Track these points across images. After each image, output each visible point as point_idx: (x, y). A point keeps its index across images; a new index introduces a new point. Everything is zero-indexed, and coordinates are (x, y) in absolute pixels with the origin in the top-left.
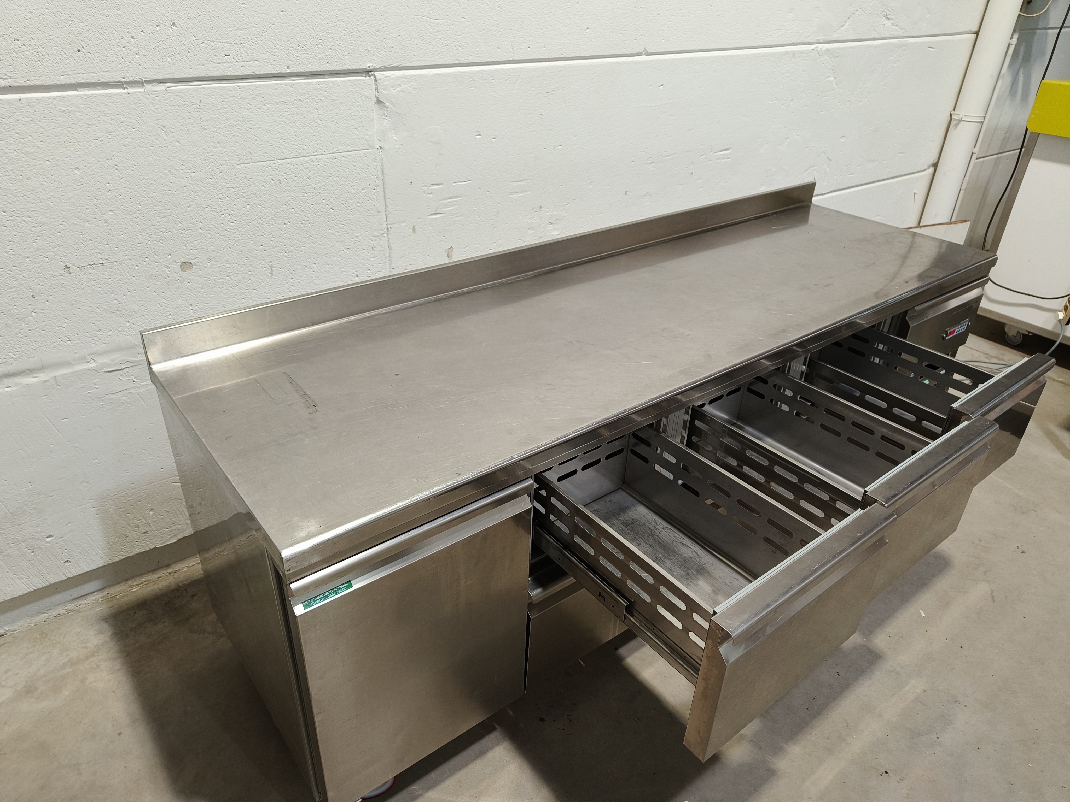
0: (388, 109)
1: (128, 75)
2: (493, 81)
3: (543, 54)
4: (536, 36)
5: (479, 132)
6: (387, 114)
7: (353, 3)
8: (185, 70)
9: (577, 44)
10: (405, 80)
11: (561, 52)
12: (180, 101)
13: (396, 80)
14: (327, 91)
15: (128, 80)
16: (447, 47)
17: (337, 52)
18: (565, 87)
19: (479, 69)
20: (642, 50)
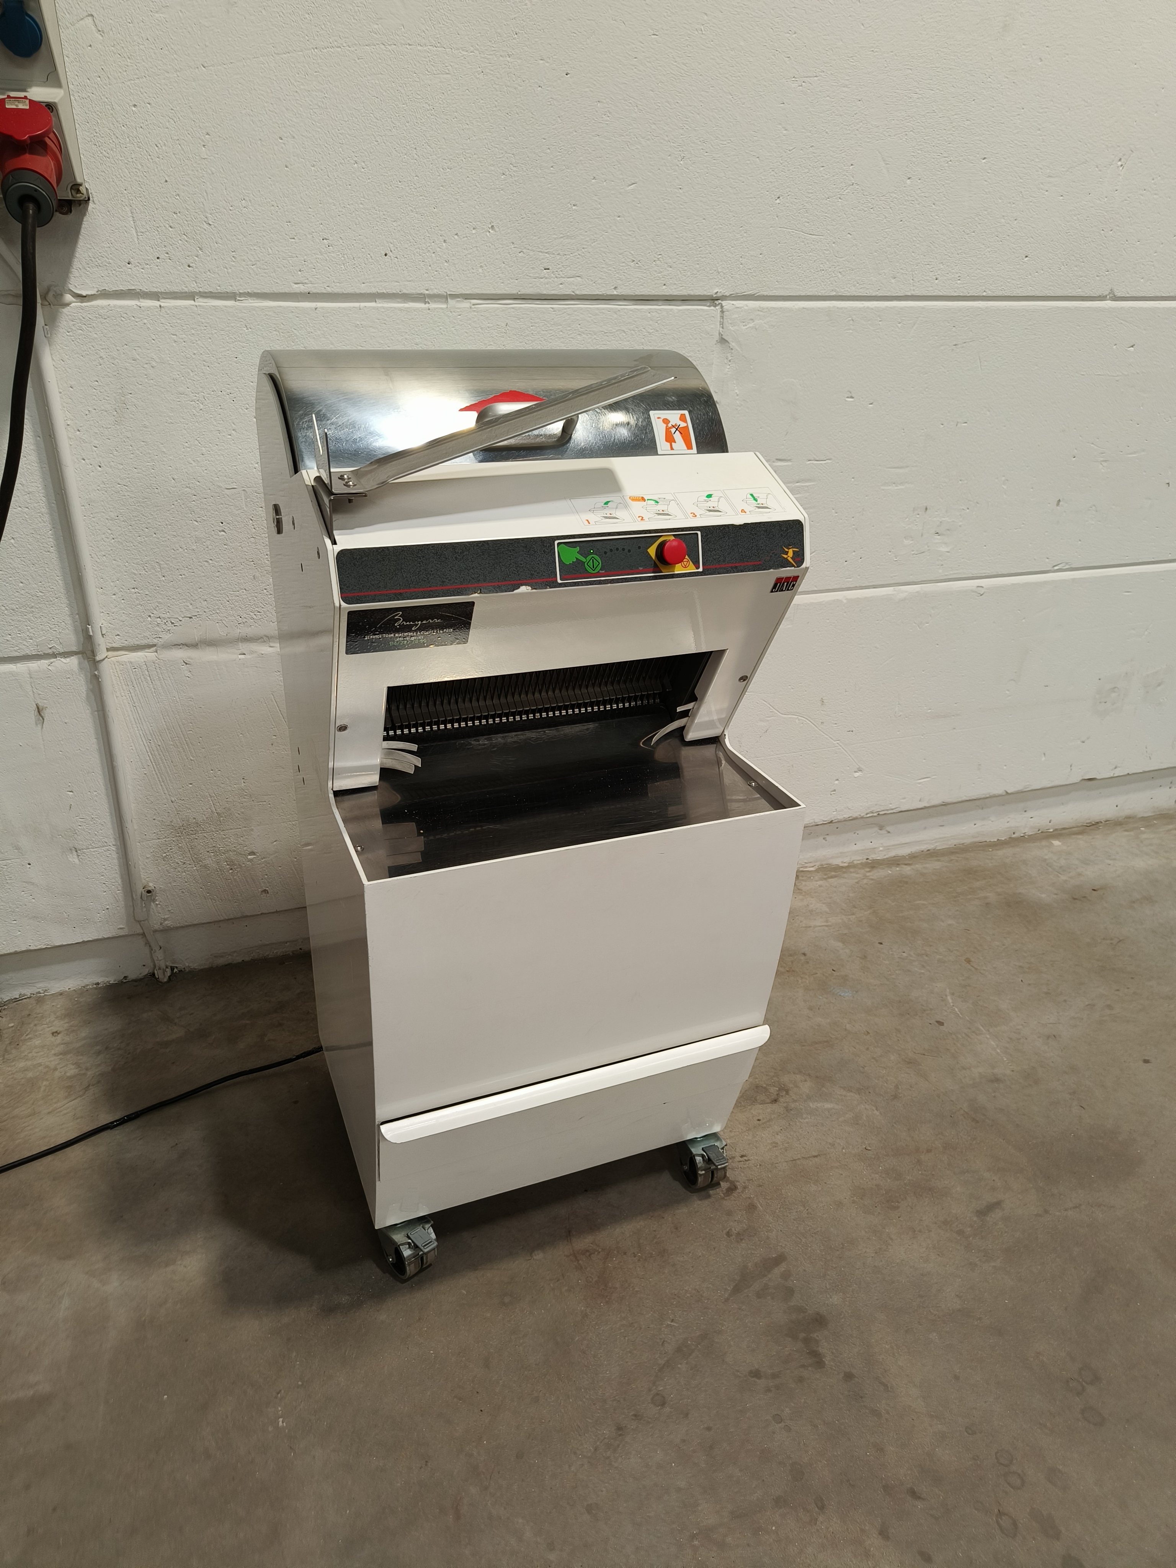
0: (733, 351)
1: (432, 287)
2: (880, 323)
3: (956, 290)
4: (949, 264)
5: (851, 392)
6: (730, 358)
7: (707, 209)
8: (496, 284)
9: (1009, 279)
10: (761, 313)
11: (984, 288)
12: (484, 323)
13: (750, 313)
14: (659, 322)
15: (431, 293)
16: (823, 272)
17: (678, 271)
18: (982, 339)
19: (862, 306)
20: (1107, 293)
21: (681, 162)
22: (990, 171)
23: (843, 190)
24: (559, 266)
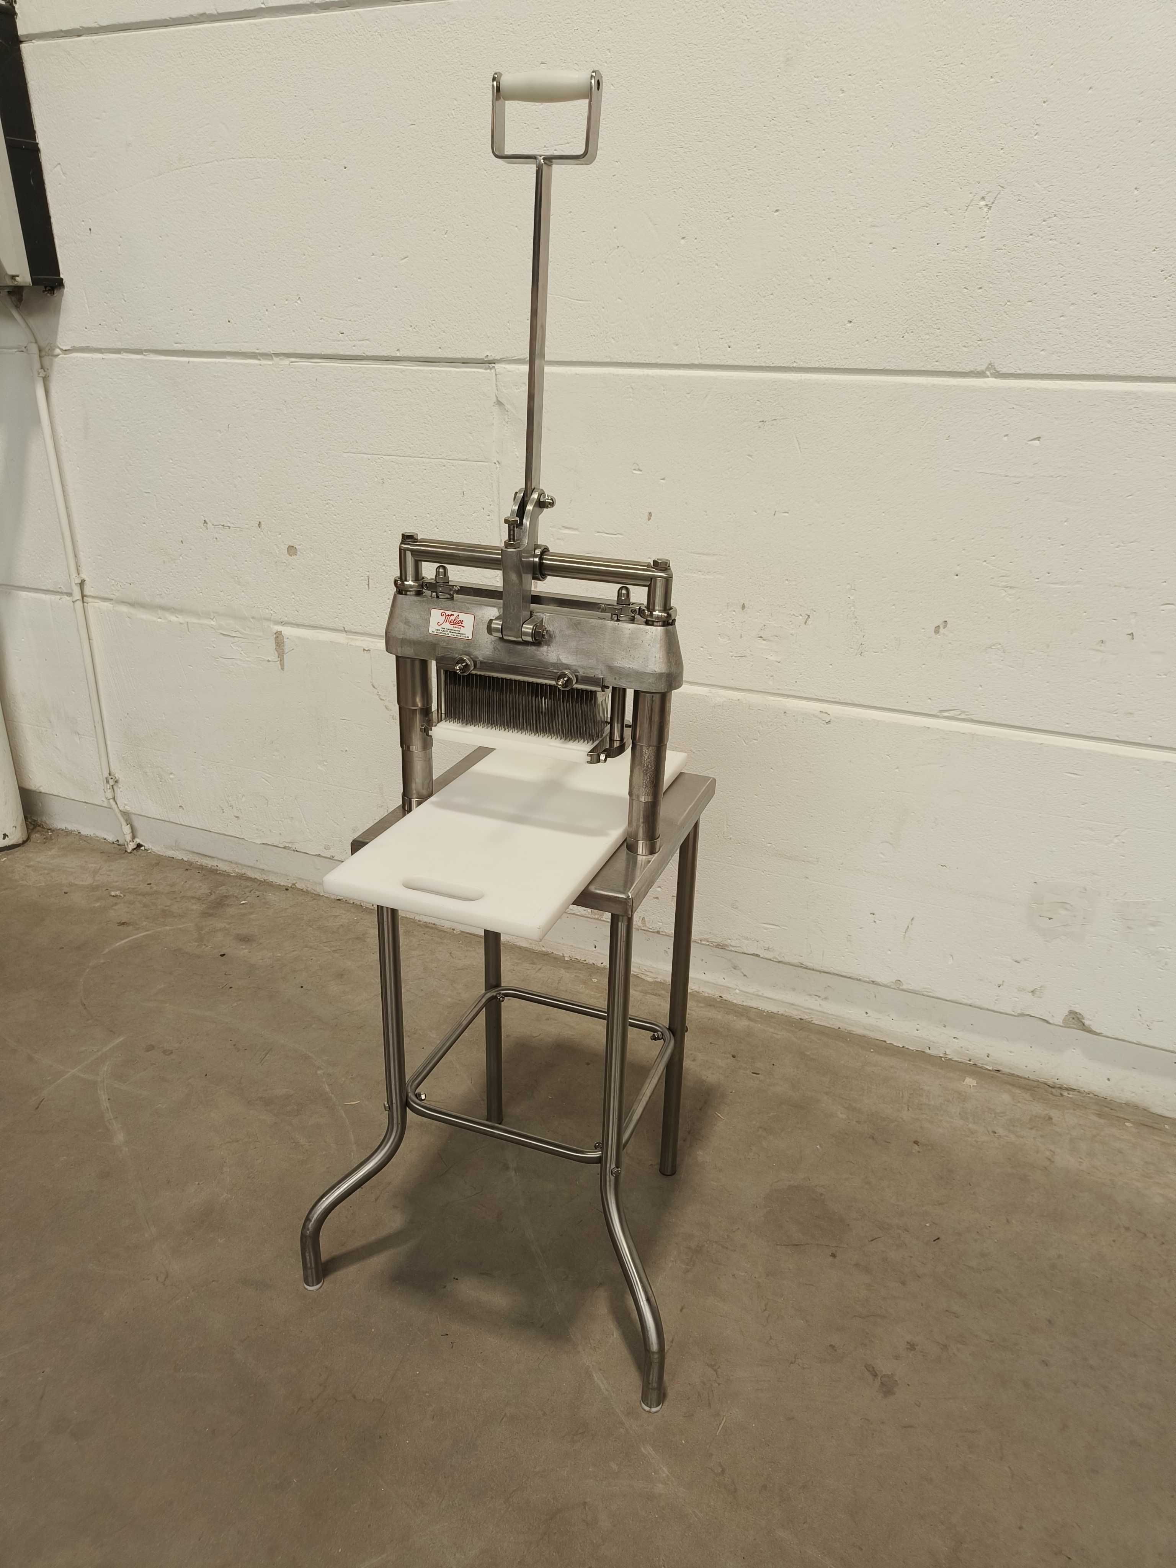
0: (509, 413)
1: (261, 347)
2: (665, 392)
3: (755, 359)
4: (743, 330)
5: (638, 465)
6: (507, 420)
7: (472, 278)
8: (306, 346)
11: (793, 358)
12: (300, 377)
13: (521, 376)
14: (440, 382)
15: (260, 352)
16: (594, 338)
17: (451, 336)
18: (798, 417)
19: (642, 373)
20: (983, 368)
21: (446, 236)
22: (786, 225)
23: (608, 254)
24: (351, 331)
